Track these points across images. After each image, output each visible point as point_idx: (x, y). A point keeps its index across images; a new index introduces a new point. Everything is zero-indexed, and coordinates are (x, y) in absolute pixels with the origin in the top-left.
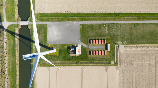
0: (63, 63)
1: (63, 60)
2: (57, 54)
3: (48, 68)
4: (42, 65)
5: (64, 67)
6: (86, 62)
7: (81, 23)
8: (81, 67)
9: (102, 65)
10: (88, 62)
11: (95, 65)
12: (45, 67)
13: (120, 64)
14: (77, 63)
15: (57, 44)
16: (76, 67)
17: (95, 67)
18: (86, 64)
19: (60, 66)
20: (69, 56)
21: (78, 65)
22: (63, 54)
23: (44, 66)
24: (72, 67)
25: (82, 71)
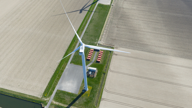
0: (101, 85)
1: (98, 84)
2: (91, 88)
3: (102, 100)
4: (98, 105)
5: (105, 84)
6: (105, 67)
7: (70, 63)
8: (109, 71)
9: (111, 57)
10: (106, 65)
11: (110, 61)
12: (101, 103)
13: (113, 46)
14: (104, 74)
15: (80, 85)
16: (108, 75)
17: (111, 61)
18: (108, 67)
19: (103, 88)
20: (96, 78)
21: (106, 73)
22: (92, 83)
23: (99, 104)
24: (107, 78)
25: (113, 72)
